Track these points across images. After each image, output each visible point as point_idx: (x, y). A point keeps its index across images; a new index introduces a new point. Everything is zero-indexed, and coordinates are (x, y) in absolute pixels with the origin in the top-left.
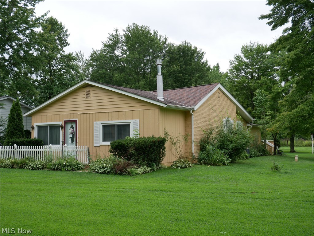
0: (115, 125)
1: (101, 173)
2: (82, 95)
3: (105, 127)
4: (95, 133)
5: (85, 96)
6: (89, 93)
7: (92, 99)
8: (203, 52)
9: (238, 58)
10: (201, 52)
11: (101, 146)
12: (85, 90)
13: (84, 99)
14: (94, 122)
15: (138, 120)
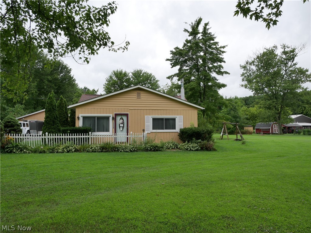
0: (163, 118)
2: (134, 95)
3: (154, 120)
4: (146, 124)
5: (136, 97)
6: (140, 95)
7: (142, 99)
11: (151, 133)
12: (136, 92)
13: (135, 99)
14: (146, 116)
15: (182, 116)
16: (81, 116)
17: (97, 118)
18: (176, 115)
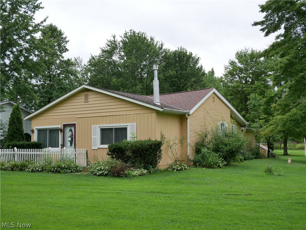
0: (112, 128)
1: (99, 175)
3: (103, 130)
4: (93, 137)
5: (83, 100)
6: (88, 98)
7: (90, 103)
8: (198, 58)
9: (232, 63)
10: (197, 58)
11: (99, 149)
12: (83, 94)
13: (83, 103)
15: (135, 124)
16: (36, 129)
17: (49, 130)
18: (128, 123)
